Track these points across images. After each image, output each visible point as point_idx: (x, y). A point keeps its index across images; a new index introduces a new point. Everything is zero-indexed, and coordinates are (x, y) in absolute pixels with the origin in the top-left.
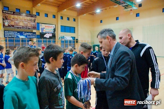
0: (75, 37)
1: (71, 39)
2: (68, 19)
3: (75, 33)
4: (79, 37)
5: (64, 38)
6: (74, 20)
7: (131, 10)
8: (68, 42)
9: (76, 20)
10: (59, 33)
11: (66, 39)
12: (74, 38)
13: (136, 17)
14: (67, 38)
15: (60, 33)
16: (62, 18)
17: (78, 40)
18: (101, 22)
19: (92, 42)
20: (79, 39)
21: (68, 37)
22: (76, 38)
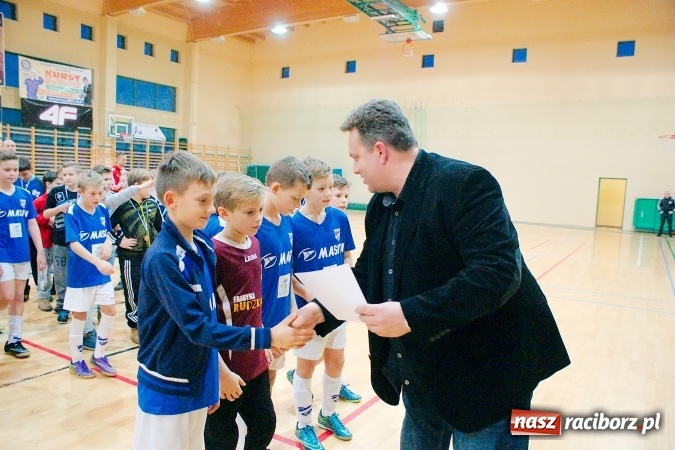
0: (174, 130)
1: (161, 137)
2: (149, 49)
3: (174, 110)
4: (194, 129)
5: (130, 132)
6: (175, 57)
7: (409, 41)
8: (148, 149)
9: (182, 57)
10: (108, 109)
11: (137, 136)
12: (170, 133)
13: (423, 66)
14: (140, 133)
15: (111, 110)
16: (122, 42)
17: (189, 142)
18: (285, 73)
19: (242, 155)
20: (193, 140)
21: (147, 125)
22: (179, 135)
